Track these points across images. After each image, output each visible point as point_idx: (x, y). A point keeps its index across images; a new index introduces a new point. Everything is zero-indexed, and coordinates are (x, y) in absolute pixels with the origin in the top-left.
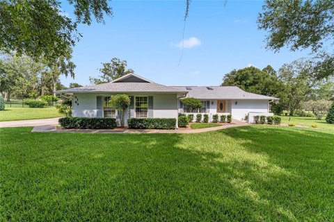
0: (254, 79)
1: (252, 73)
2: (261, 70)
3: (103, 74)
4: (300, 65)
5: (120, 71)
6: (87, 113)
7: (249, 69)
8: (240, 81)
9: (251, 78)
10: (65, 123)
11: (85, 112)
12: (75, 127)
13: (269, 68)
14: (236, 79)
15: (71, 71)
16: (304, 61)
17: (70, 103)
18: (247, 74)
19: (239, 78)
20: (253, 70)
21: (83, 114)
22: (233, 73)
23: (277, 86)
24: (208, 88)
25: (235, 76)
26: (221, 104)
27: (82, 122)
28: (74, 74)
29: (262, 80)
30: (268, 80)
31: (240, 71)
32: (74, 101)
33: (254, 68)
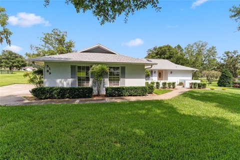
0: (170, 54)
1: (168, 49)
2: (174, 48)
3: (43, 43)
4: (198, 46)
5: (61, 42)
6: (61, 82)
7: (167, 46)
8: (160, 55)
9: (168, 54)
10: (39, 93)
11: (58, 81)
12: (52, 97)
13: (179, 47)
14: (157, 54)
15: (7, 38)
16: (201, 43)
17: (40, 72)
18: (165, 50)
19: (159, 53)
20: (169, 47)
21: (56, 83)
22: (155, 49)
23: (185, 60)
25: (156, 51)
27: (60, 92)
28: (9, 41)
29: (175, 55)
31: (160, 48)
32: (46, 71)
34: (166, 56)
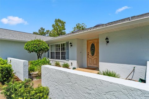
26: (93, 45)
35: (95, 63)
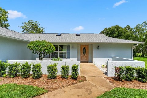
2: (123, 28)
7: (115, 27)
9: (117, 33)
13: (128, 27)
18: (114, 30)
22: (105, 30)
24: (76, 35)
25: (106, 32)
26: (84, 49)
29: (123, 34)
30: (127, 33)
33: (118, 27)
34: (115, 35)
35: (86, 59)
